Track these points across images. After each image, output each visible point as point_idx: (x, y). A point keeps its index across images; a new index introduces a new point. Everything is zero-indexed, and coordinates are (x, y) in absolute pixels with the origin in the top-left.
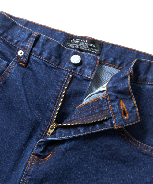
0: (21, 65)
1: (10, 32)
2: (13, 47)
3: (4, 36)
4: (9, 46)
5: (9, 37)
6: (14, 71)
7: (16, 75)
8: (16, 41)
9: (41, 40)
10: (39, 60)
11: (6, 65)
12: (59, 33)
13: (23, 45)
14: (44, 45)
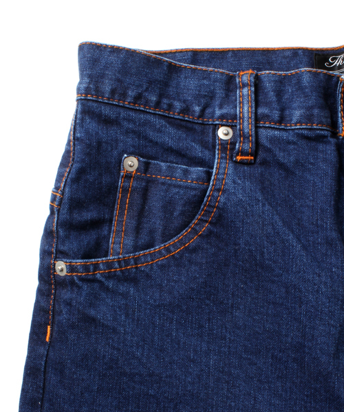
0: (242, 163)
1: (172, 91)
2: (196, 127)
3: (165, 106)
4: (186, 128)
5: (178, 105)
6: (234, 182)
7: (244, 189)
8: (197, 109)
9: (268, 85)
10: (285, 135)
11: (204, 175)
12: (288, 53)
13: (224, 111)
14: (279, 94)
